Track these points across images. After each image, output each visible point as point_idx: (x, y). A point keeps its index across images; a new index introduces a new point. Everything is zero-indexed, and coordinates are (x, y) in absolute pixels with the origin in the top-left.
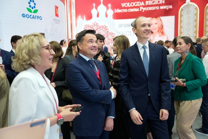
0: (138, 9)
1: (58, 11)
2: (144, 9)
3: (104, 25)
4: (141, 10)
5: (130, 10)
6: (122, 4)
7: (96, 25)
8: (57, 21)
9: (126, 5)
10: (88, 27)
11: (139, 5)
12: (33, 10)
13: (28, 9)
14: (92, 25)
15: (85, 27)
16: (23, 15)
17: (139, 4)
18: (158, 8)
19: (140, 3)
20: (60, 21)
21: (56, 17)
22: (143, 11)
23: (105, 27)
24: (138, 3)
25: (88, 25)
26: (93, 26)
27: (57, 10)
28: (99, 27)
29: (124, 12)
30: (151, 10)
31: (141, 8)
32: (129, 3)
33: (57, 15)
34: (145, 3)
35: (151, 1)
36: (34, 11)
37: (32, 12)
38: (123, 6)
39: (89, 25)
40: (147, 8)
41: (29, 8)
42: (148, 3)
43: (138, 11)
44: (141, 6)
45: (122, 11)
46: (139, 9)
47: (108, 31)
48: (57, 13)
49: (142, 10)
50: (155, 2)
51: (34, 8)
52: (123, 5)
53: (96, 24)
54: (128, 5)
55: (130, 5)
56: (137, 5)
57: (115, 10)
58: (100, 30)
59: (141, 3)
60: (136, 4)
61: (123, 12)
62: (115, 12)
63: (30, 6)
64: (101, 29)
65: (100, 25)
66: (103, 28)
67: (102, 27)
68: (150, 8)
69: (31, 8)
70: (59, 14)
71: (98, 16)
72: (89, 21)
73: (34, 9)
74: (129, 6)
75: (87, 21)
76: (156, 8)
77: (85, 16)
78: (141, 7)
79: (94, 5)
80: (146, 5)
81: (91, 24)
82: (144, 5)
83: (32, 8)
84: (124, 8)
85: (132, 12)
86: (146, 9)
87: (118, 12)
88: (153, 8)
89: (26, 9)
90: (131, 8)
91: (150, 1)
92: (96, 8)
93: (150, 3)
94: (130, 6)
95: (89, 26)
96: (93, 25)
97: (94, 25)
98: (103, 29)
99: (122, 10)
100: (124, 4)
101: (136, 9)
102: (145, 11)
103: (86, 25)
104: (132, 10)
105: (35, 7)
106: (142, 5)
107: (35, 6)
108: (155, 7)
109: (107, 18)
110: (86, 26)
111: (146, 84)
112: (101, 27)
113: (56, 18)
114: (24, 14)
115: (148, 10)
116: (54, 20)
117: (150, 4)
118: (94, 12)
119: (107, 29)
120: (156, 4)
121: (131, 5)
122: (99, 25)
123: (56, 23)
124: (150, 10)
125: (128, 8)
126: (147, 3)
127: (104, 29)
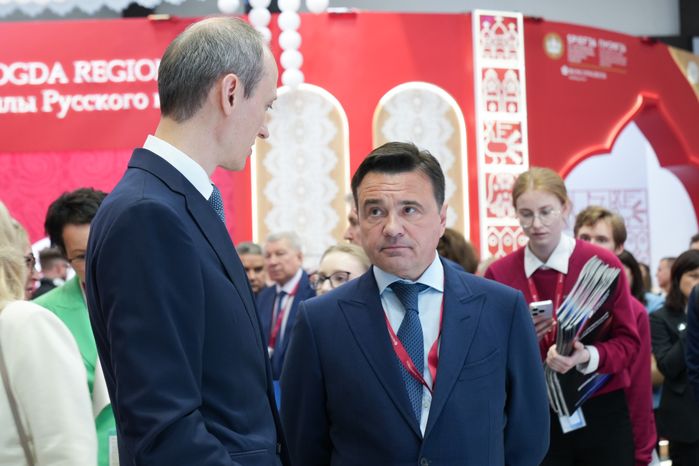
0: (32, 100)
2: (67, 103)
4: (47, 108)
11: (35, 81)
17: (39, 73)
18: (141, 101)
19: (44, 67)
22: (62, 115)
24: (33, 66)
30: (106, 108)
31: (50, 97)
34: (70, 72)
35: (102, 63)
40: (85, 99)
42: (91, 74)
43: (29, 115)
44: (46, 86)
46: (40, 103)
49: (56, 107)
50: (125, 69)
56: (24, 80)
59: (51, 68)
60: (18, 73)
68: (101, 102)
76: (131, 102)
78: (47, 93)
80: (78, 80)
82: (64, 80)
86: (79, 103)
88: (116, 102)
91: (96, 64)
93: (96, 72)
101: (21, 100)
102: (71, 111)
106: (52, 81)
108: (128, 97)
115: (90, 108)
117: (97, 79)
120: (131, 79)
124: (96, 112)
126: (83, 70)
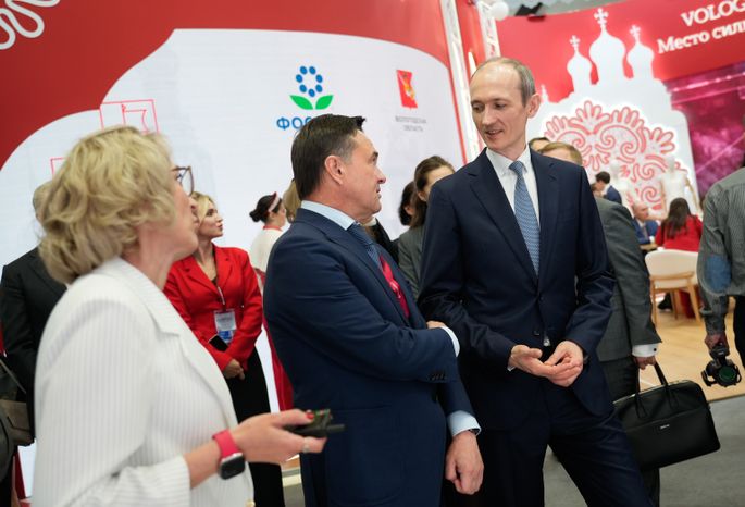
1: (410, 88)
3: (624, 108)
5: (718, 33)
6: (684, 16)
7: (594, 111)
8: (410, 124)
9: (702, 15)
10: (563, 127)
12: (313, 101)
13: (296, 99)
14: (575, 116)
15: (549, 126)
16: (281, 123)
20: (424, 121)
21: (407, 109)
23: (630, 114)
25: (560, 117)
26: (581, 120)
27: (406, 85)
28: (606, 118)
29: (695, 42)
32: (711, 7)
33: (408, 102)
36: (319, 101)
37: (311, 108)
38: (689, 23)
39: (564, 117)
41: (300, 94)
45: (688, 41)
47: (642, 128)
48: (408, 94)
51: (317, 93)
52: (690, 18)
53: (593, 109)
54: (710, 14)
55: (716, 12)
57: (660, 42)
58: (608, 128)
60: (740, 3)
61: (694, 47)
62: (661, 52)
63: (303, 89)
64: (615, 123)
65: (607, 109)
66: (619, 120)
67: (616, 114)
69: (306, 95)
70: (418, 97)
71: (594, 78)
72: (564, 102)
73: (318, 96)
74: (713, 18)
75: (554, 105)
77: (547, 89)
79: (575, 41)
81: (571, 114)
83: (312, 93)
84: (696, 28)
85: (729, 38)
87: (673, 49)
89: (291, 100)
90: (724, 21)
92: (585, 52)
94: (718, 16)
95: (565, 122)
96: (581, 114)
97: (582, 117)
98: (623, 124)
99: (689, 38)
100: (691, 13)
103: (551, 120)
104: (727, 31)
105: (319, 89)
107: (321, 84)
109: (632, 80)
110: (552, 123)
111: (535, 300)
112: (611, 117)
113: (407, 111)
114: (283, 119)
116: (397, 119)
118: (577, 67)
119: (636, 121)
121: (721, 13)
122: (604, 112)
123: (407, 128)
125: (710, 26)
127: (627, 122)
